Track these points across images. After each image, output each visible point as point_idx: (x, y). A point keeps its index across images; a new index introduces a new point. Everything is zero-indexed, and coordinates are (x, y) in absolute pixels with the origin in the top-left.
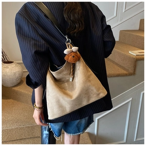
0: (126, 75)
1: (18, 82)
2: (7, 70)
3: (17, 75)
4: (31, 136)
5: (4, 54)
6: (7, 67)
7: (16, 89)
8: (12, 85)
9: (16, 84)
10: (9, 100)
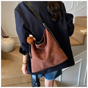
0: (78, 45)
1: (12, 49)
2: (5, 42)
3: (11, 45)
4: (20, 83)
5: (3, 32)
6: (5, 40)
7: (11, 53)
8: (8, 51)
9: (11, 50)
10: (7, 61)
